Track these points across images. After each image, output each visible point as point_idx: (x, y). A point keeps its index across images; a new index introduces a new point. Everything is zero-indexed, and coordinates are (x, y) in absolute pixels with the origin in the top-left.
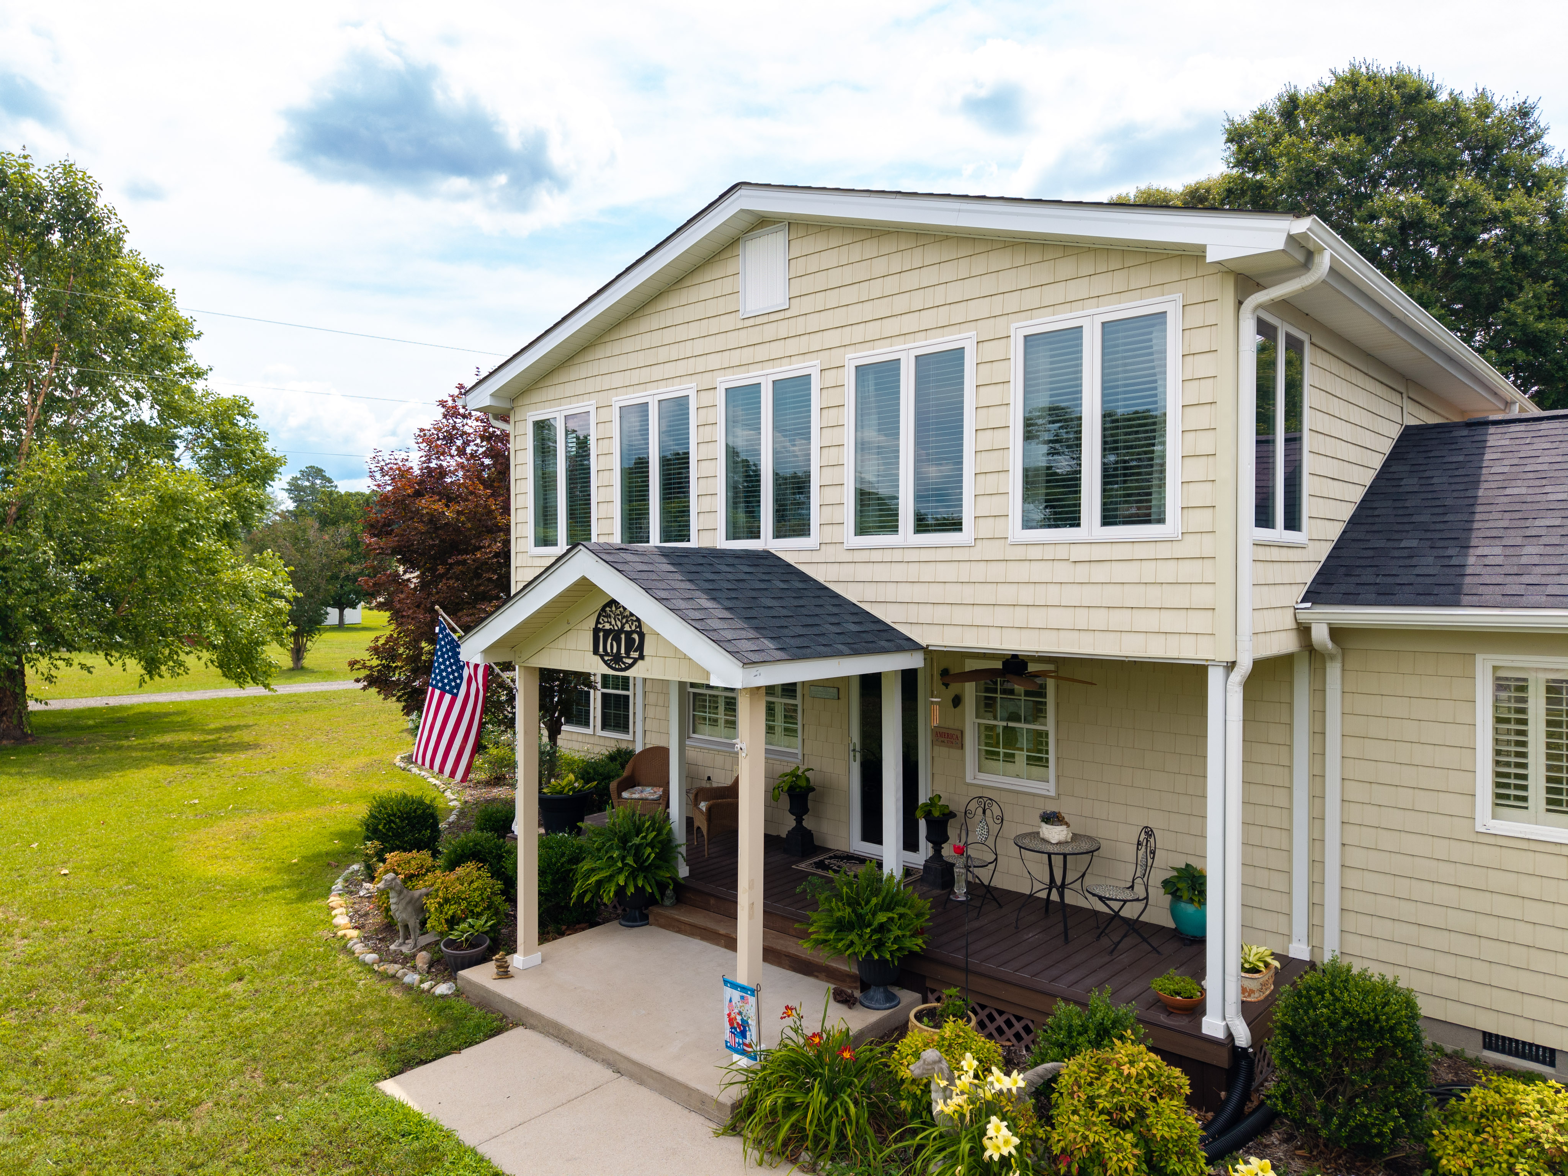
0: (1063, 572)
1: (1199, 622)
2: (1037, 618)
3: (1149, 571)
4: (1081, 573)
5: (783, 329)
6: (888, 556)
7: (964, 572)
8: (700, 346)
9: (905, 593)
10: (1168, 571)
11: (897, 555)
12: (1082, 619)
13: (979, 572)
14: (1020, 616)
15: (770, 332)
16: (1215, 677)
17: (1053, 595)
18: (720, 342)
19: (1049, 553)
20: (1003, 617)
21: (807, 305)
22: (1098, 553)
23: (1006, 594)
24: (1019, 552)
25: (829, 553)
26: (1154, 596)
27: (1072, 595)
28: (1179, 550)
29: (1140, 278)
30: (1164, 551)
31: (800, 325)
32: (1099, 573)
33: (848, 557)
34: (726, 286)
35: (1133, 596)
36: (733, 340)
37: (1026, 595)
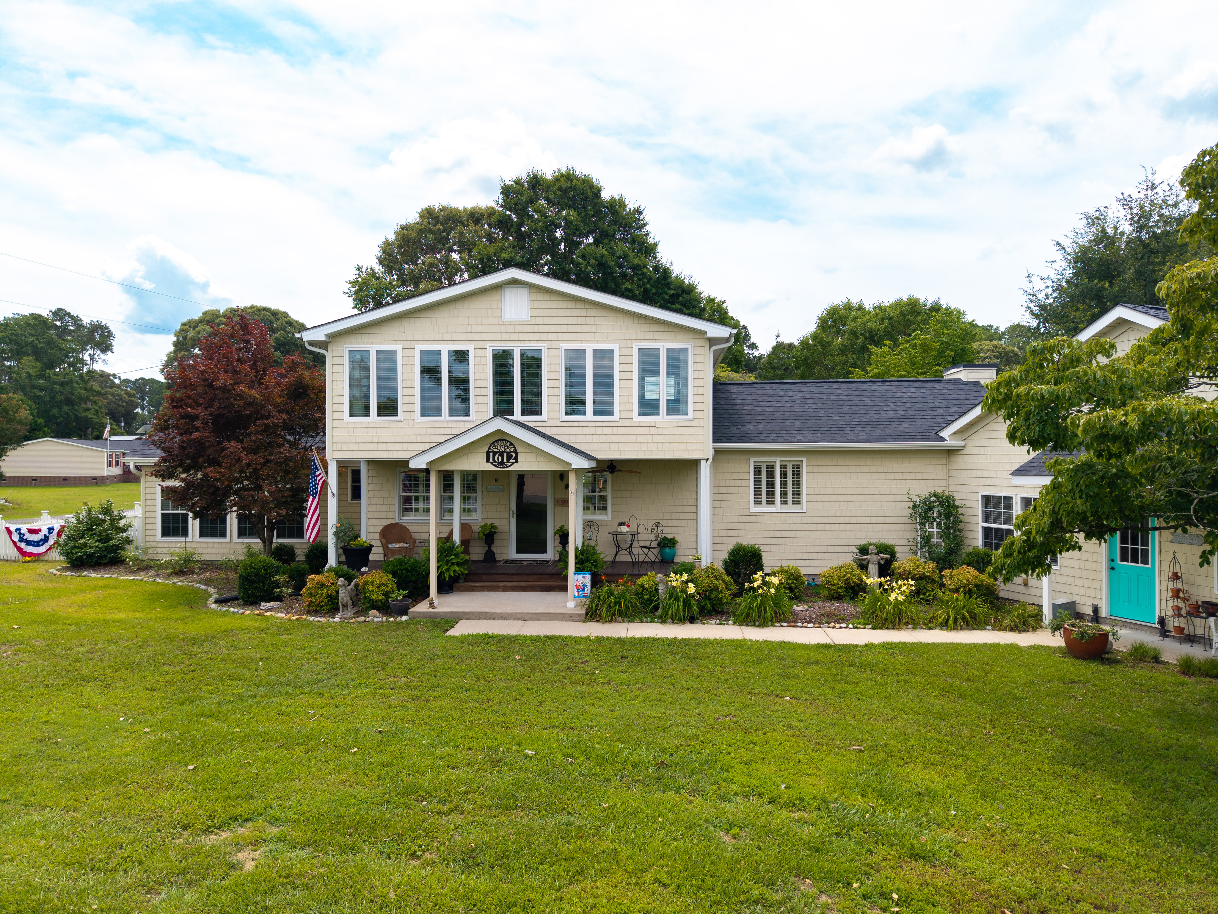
0: (653, 431)
1: (699, 446)
2: (644, 447)
3: (683, 431)
4: (660, 431)
5: (526, 329)
6: (581, 424)
7: (615, 431)
8: (476, 329)
9: (589, 438)
10: (689, 430)
11: (585, 424)
12: (660, 446)
13: (621, 431)
14: (637, 447)
15: (519, 329)
16: (703, 463)
17: (649, 438)
18: (489, 329)
19: (648, 424)
20: (630, 446)
21: (539, 321)
22: (666, 424)
23: (632, 438)
24: (637, 424)
25: (552, 423)
26: (684, 438)
27: (657, 438)
28: (692, 424)
29: (680, 335)
30: (687, 424)
31: (536, 329)
32: (666, 431)
33: (562, 424)
34: (494, 305)
35: (678, 438)
36: (497, 329)
37: (640, 438)
